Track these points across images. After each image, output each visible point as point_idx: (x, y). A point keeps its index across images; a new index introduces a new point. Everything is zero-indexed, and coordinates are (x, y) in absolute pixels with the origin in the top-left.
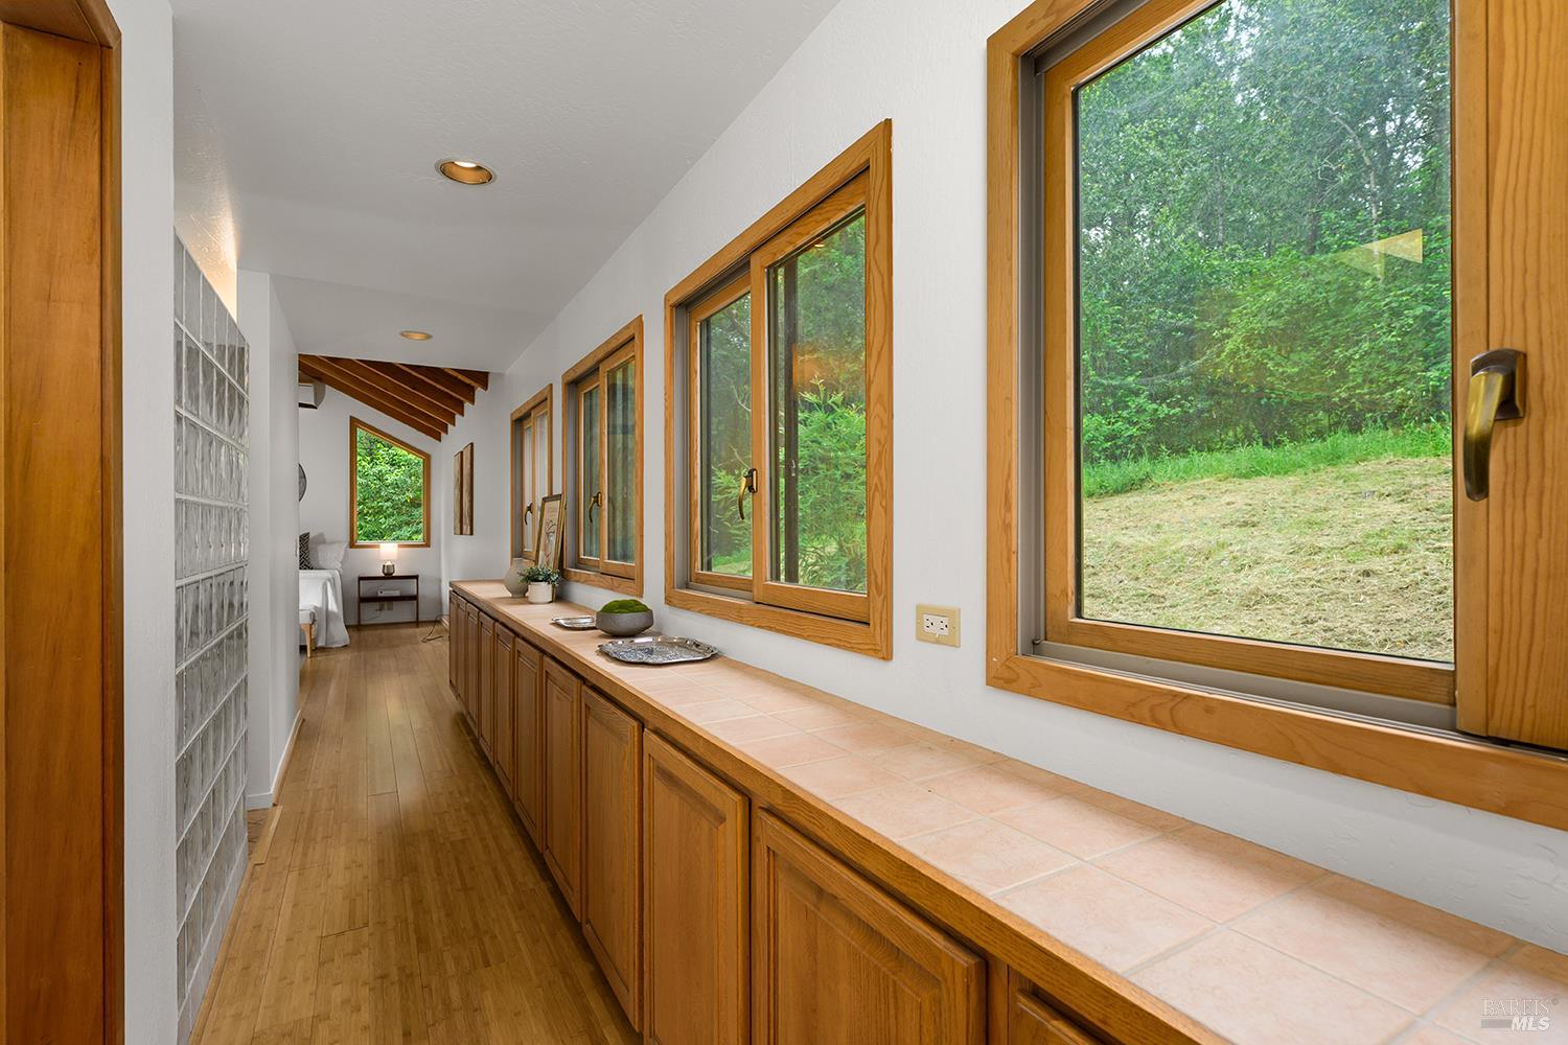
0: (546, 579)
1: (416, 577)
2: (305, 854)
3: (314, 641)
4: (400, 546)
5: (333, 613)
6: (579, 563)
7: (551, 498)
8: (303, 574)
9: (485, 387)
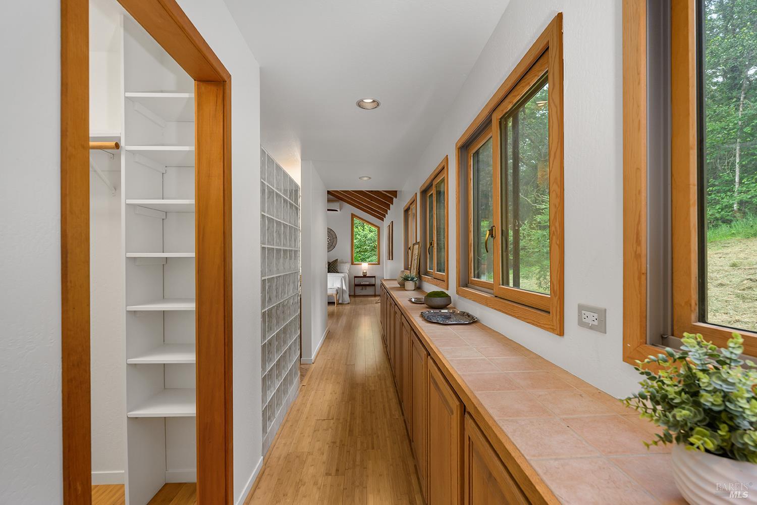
0: (412, 280)
1: (374, 277)
2: (319, 385)
3: (338, 300)
4: (369, 264)
5: (344, 290)
6: (426, 273)
7: (417, 243)
8: (329, 275)
9: (396, 197)
